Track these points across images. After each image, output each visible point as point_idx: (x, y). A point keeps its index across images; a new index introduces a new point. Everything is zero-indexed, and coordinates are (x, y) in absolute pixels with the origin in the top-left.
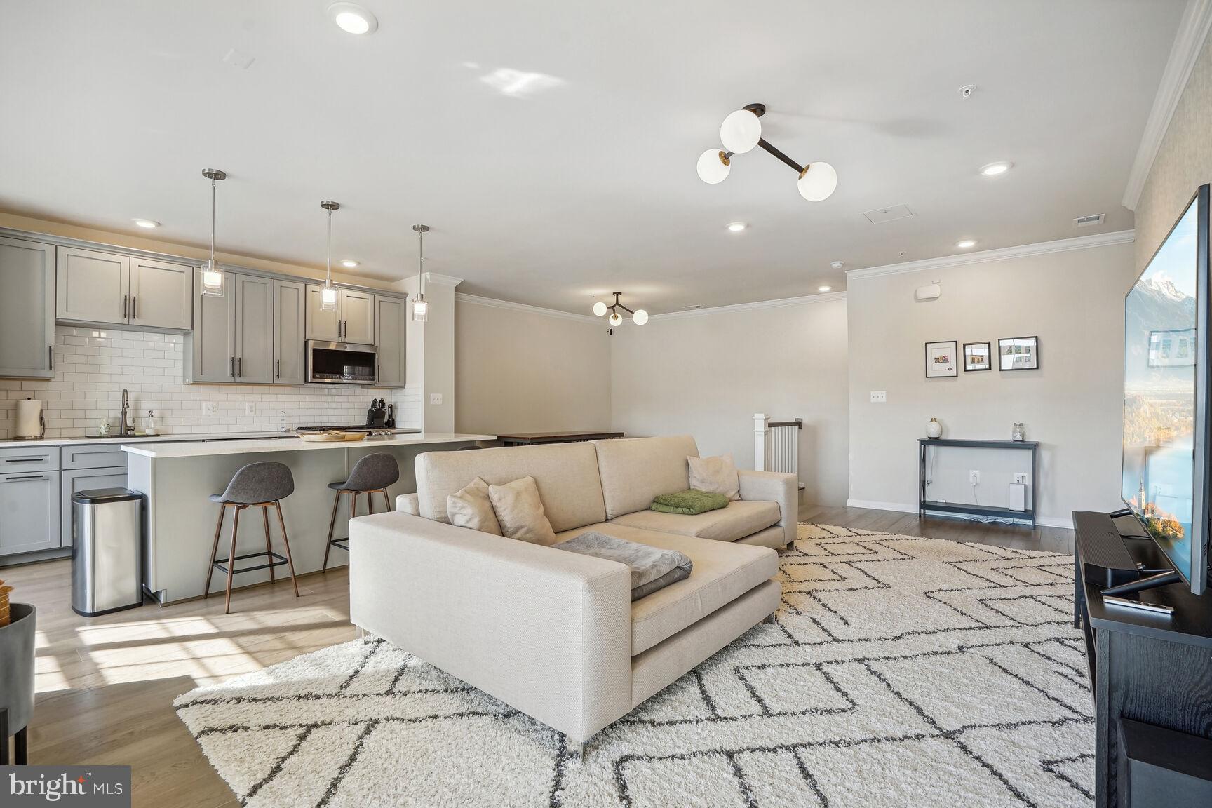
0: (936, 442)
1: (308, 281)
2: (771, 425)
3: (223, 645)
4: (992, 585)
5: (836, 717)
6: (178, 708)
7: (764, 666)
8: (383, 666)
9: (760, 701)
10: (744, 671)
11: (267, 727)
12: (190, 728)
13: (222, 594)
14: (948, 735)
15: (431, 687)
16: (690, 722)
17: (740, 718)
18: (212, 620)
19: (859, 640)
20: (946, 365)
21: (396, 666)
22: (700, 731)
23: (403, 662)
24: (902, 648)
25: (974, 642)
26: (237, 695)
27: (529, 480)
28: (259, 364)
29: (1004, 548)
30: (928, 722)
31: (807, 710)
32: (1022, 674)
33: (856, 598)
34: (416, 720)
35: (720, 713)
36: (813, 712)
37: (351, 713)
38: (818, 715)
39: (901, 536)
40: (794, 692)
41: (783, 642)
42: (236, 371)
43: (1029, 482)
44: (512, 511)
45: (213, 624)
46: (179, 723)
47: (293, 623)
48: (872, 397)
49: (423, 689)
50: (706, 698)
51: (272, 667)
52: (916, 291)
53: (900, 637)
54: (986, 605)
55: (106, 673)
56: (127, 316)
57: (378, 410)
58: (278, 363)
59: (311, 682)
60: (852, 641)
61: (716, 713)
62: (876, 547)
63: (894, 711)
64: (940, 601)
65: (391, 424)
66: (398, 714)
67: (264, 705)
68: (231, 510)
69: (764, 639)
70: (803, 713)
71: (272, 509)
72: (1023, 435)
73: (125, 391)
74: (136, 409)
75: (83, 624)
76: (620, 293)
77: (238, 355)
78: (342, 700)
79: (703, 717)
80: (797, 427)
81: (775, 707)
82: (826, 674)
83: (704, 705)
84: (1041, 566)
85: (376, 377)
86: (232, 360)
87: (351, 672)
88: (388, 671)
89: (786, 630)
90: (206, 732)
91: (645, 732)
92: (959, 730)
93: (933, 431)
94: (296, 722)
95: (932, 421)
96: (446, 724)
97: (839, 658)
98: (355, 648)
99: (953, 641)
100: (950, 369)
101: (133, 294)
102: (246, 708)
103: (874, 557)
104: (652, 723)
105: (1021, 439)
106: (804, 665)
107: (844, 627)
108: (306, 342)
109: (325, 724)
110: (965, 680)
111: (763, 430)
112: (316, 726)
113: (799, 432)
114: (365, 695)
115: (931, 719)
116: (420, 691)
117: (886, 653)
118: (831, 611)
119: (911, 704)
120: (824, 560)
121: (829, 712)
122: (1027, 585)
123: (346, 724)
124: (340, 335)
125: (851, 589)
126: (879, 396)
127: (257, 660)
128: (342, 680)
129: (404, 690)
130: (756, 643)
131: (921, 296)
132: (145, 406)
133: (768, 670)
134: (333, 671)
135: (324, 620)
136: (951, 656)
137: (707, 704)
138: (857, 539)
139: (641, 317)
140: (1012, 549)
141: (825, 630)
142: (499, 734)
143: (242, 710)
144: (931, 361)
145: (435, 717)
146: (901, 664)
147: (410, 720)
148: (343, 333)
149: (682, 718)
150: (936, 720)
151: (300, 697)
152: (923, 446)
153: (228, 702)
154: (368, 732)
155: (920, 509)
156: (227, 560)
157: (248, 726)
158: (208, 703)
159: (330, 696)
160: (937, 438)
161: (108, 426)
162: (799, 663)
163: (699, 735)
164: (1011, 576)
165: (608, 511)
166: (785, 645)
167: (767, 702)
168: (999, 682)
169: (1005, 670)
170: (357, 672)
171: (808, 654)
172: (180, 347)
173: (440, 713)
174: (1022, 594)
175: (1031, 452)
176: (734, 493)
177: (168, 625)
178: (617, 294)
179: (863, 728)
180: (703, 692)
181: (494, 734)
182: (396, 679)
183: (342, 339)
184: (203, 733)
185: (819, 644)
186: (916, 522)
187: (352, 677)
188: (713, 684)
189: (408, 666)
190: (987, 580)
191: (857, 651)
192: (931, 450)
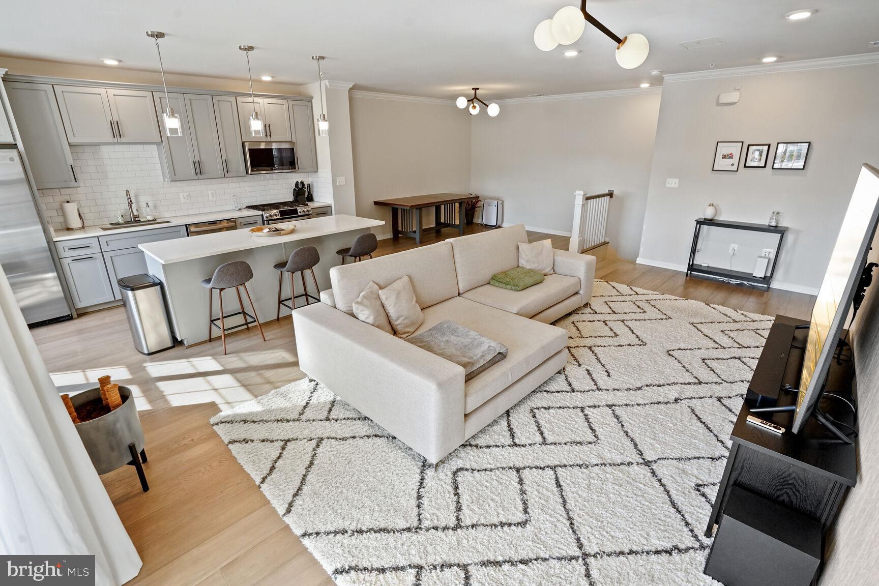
0: (710, 222)
1: (237, 95)
2: (587, 199)
3: (227, 379)
4: (716, 346)
5: (585, 447)
6: (213, 425)
7: (549, 408)
8: (322, 400)
9: (542, 433)
10: (536, 411)
11: (263, 441)
12: (223, 438)
13: (219, 338)
14: (647, 463)
15: (351, 416)
16: (499, 447)
17: (528, 445)
18: (218, 360)
19: (614, 389)
20: (730, 161)
21: (329, 400)
22: (503, 453)
23: (333, 397)
24: (638, 397)
25: (687, 395)
26: (243, 418)
27: (406, 279)
28: (213, 164)
29: (738, 310)
30: (638, 454)
31: (568, 442)
32: (708, 422)
33: (620, 354)
34: (343, 439)
35: (517, 441)
36: (571, 443)
37: (307, 433)
38: (574, 446)
39: (667, 296)
40: (564, 428)
41: (564, 389)
42: (198, 171)
43: (773, 256)
44: (395, 306)
45: (219, 363)
46: (216, 435)
47: (265, 363)
48: (667, 182)
49: (346, 417)
50: (511, 430)
51: (260, 398)
52: (719, 96)
53: (640, 389)
54: (706, 364)
55: (169, 398)
56: (116, 137)
57: (299, 189)
58: (226, 162)
59: (282, 410)
60: (608, 390)
61: (515, 441)
62: (646, 306)
63: (620, 445)
64: (676, 359)
65: (310, 198)
66: (333, 435)
67: (259, 425)
68: (216, 292)
69: (553, 386)
70: (565, 444)
71: (241, 288)
72: (777, 221)
73: (127, 191)
74: (137, 202)
75: (145, 361)
76: (478, 89)
77: (197, 159)
78: (301, 424)
79: (507, 444)
80: (608, 197)
81: (550, 438)
82: (586, 415)
83: (508, 434)
84: (757, 329)
85: (296, 166)
86: (194, 163)
87: (304, 403)
88: (325, 403)
89: (569, 379)
90: (233, 442)
91: (472, 453)
92: (655, 461)
93: (709, 214)
94: (278, 437)
95: (709, 206)
96: (360, 442)
97: (597, 404)
98: (304, 385)
99: (672, 393)
100: (733, 165)
101: (116, 119)
102: (250, 427)
103: (642, 316)
104: (476, 446)
105: (775, 225)
106: (574, 408)
107: (606, 378)
108: (243, 144)
109: (294, 440)
110: (671, 425)
111: (581, 203)
112: (289, 440)
113: (609, 201)
114: (313, 420)
115: (641, 452)
116: (345, 419)
117: (628, 401)
118: (601, 364)
119: (632, 440)
120: (607, 317)
121: (580, 443)
122: (741, 347)
123: (305, 440)
124: (266, 135)
125: (619, 346)
126: (673, 183)
127: (249, 391)
128: (300, 409)
129: (336, 417)
130: (547, 389)
131: (721, 101)
132: (143, 200)
133: (551, 411)
134: (294, 402)
135: (283, 361)
136: (668, 405)
137: (510, 434)
138: (635, 298)
139: (493, 110)
140: (742, 312)
141: (593, 380)
142: (390, 450)
143: (248, 429)
144: (719, 156)
145: (354, 437)
146: (635, 410)
147: (340, 439)
148: (268, 134)
149: (494, 444)
150: (644, 453)
151: (278, 421)
152: (698, 225)
153: (239, 423)
154: (318, 446)
155: (688, 270)
156: (219, 319)
157: (253, 439)
158: (229, 423)
159: (294, 420)
160: (711, 220)
161: (122, 216)
162: (571, 406)
163: (502, 455)
164: (732, 338)
165: (460, 288)
166: (566, 391)
167: (546, 435)
168: (692, 427)
169: (699, 418)
170: (307, 403)
171: (578, 399)
172: (156, 154)
173: (357, 435)
174: (734, 355)
175: (778, 236)
176: (549, 269)
177: (194, 363)
178: (476, 89)
179: (599, 456)
180: (509, 426)
181: (387, 451)
182: (330, 410)
183: (269, 139)
184: (230, 442)
185: (587, 391)
186: (683, 279)
187: (305, 407)
188: (516, 420)
189: (337, 399)
190: (714, 341)
191: (610, 399)
192: (705, 228)
